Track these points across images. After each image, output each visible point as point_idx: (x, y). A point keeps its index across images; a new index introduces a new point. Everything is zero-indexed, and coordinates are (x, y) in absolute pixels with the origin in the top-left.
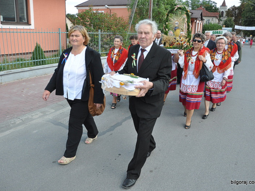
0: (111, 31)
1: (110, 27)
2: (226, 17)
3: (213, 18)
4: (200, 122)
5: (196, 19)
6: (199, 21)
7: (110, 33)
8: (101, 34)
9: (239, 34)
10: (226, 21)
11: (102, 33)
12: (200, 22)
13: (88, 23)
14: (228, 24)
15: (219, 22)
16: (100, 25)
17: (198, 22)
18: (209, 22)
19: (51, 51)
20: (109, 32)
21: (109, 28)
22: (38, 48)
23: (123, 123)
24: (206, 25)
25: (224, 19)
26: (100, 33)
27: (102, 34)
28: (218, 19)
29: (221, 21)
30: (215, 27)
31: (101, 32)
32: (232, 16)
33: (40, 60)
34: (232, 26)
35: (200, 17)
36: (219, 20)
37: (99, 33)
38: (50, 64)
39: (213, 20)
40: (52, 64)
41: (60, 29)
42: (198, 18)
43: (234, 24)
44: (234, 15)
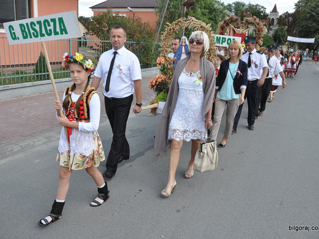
0: (134, 39)
1: (133, 35)
2: (277, 25)
4: (240, 154)
7: (133, 42)
9: (292, 46)
10: (277, 31)
13: (106, 28)
15: (268, 31)
19: (59, 63)
20: (131, 41)
21: (131, 36)
22: (42, 59)
23: (146, 152)
25: (275, 27)
28: (267, 28)
29: (271, 30)
32: (285, 25)
33: (44, 73)
36: (269, 29)
38: (58, 78)
40: (59, 78)
43: (286, 35)
44: (287, 23)
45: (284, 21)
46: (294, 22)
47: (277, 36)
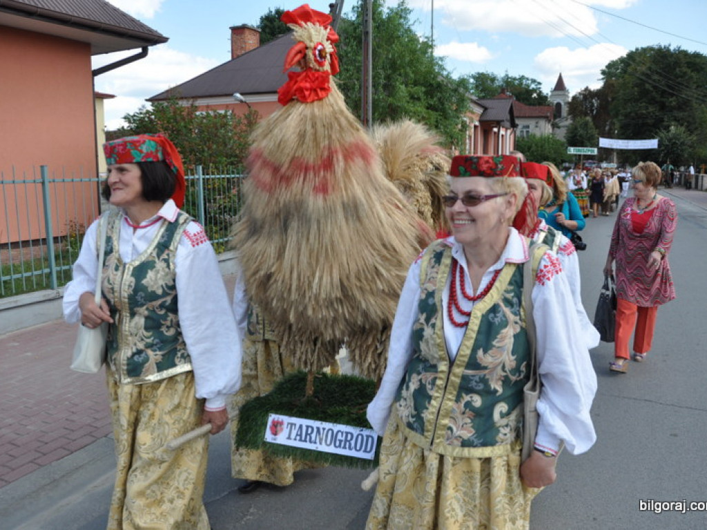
0: (240, 168)
2: (570, 117)
3: (537, 120)
5: (498, 123)
6: (507, 129)
7: (237, 176)
8: (203, 179)
9: (606, 158)
10: (576, 129)
11: (208, 177)
12: (509, 132)
14: (580, 136)
15: (554, 130)
16: (203, 151)
17: (502, 132)
18: (528, 132)
20: (233, 173)
24: (522, 140)
26: (202, 177)
27: (208, 179)
28: (551, 123)
29: (559, 127)
30: (546, 144)
31: (203, 174)
32: (586, 114)
34: (593, 139)
35: (509, 118)
36: (554, 126)
37: (197, 177)
39: (539, 125)
41: (46, 169)
42: (503, 121)
43: (597, 136)
44: (589, 112)
45: (583, 107)
46: (604, 107)
47: (577, 139)
